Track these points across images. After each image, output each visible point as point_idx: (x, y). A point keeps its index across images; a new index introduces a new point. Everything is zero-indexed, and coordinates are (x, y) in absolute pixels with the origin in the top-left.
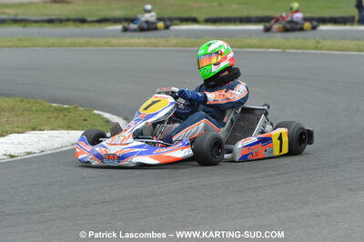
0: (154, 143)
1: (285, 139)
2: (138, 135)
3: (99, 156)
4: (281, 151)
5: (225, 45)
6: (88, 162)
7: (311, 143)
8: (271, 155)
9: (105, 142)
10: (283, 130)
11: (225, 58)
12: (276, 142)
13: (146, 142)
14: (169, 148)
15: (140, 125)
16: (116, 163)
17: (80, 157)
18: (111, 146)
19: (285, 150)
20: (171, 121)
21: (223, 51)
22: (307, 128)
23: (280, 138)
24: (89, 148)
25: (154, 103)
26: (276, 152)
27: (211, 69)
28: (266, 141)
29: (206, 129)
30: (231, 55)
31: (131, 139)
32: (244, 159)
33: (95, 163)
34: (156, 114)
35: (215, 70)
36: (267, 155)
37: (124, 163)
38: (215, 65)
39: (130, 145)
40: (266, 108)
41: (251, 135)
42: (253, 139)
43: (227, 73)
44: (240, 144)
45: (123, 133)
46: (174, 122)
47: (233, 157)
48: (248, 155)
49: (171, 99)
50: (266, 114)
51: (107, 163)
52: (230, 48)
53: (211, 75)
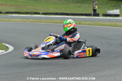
0: (48, 52)
1: (91, 51)
2: (43, 49)
3: (31, 55)
4: (89, 55)
5: (72, 21)
6: (27, 57)
7: (99, 53)
8: (86, 56)
9: (33, 51)
10: (90, 48)
11: (72, 25)
13: (46, 51)
14: (53, 53)
15: (44, 46)
16: (36, 57)
17: (25, 55)
18: (35, 52)
19: (91, 55)
20: (54, 44)
22: (98, 48)
23: (89, 51)
24: (28, 53)
25: (49, 38)
26: (88, 55)
27: (67, 29)
28: (84, 51)
29: (65, 47)
30: (74, 24)
31: (41, 50)
33: (30, 57)
34: (49, 42)
35: (69, 29)
36: (84, 56)
37: (39, 57)
38: (69, 27)
39: (40, 52)
40: (85, 41)
41: (80, 50)
42: (80, 51)
43: (73, 30)
44: (76, 52)
45: (38, 48)
46: (55, 45)
47: (74, 56)
48: (78, 56)
49: (54, 38)
50: (85, 43)
51: (33, 57)
52: (74, 22)
53: (68, 30)
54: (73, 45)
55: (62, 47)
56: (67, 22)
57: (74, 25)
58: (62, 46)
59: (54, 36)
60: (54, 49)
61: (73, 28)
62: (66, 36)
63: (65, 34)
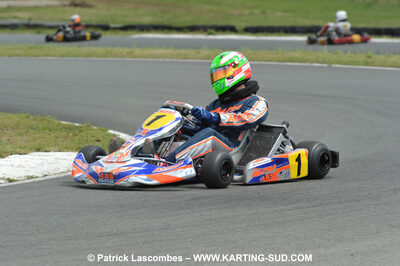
0: (156, 162)
1: (305, 161)
2: (137, 152)
3: (94, 175)
4: (299, 173)
5: (240, 56)
6: (84, 182)
7: (335, 167)
8: (287, 178)
9: (103, 159)
10: (303, 152)
11: (239, 71)
12: (293, 163)
13: (146, 161)
14: (170, 168)
15: (140, 142)
16: (111, 183)
17: (77, 175)
18: (107, 165)
19: (304, 172)
20: (178, 138)
21: (236, 62)
22: (331, 147)
23: (298, 159)
24: (85, 166)
25: (158, 117)
26: (294, 175)
27: (224, 83)
28: (281, 162)
29: (214, 148)
30: (247, 66)
31: (128, 157)
32: (256, 182)
33: (91, 182)
34: (160, 129)
35: (229, 84)
36: (282, 178)
37: (121, 182)
38: (228, 78)
39: (127, 163)
40: (284, 126)
41: (266, 156)
42: (267, 160)
44: (252, 165)
45: (121, 151)
46: (182, 139)
47: (243, 180)
48: (260, 177)
49: (178, 114)
50: (285, 133)
51: (103, 182)
52: (245, 59)
53: (225, 90)
54: (242, 138)
55: (202, 146)
56: (224, 61)
57: (248, 70)
58: (205, 145)
59: (176, 109)
60: (174, 154)
61: (245, 82)
62: (220, 109)
63: (216, 101)
